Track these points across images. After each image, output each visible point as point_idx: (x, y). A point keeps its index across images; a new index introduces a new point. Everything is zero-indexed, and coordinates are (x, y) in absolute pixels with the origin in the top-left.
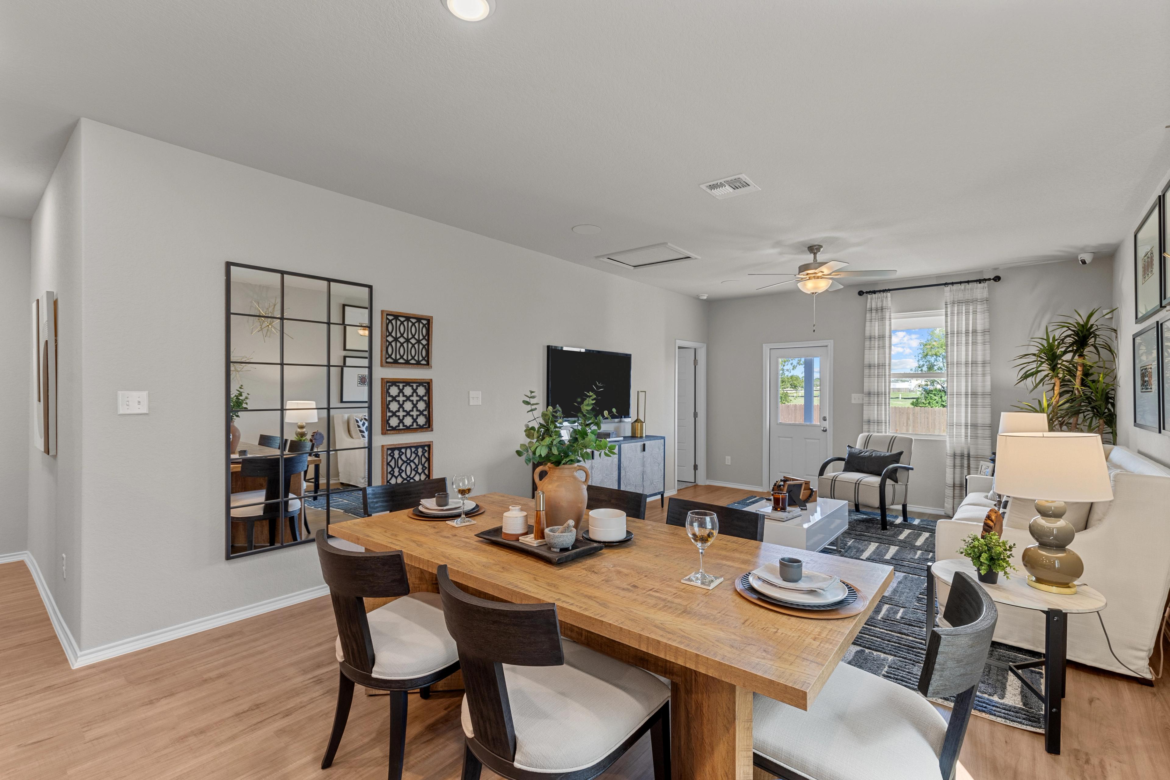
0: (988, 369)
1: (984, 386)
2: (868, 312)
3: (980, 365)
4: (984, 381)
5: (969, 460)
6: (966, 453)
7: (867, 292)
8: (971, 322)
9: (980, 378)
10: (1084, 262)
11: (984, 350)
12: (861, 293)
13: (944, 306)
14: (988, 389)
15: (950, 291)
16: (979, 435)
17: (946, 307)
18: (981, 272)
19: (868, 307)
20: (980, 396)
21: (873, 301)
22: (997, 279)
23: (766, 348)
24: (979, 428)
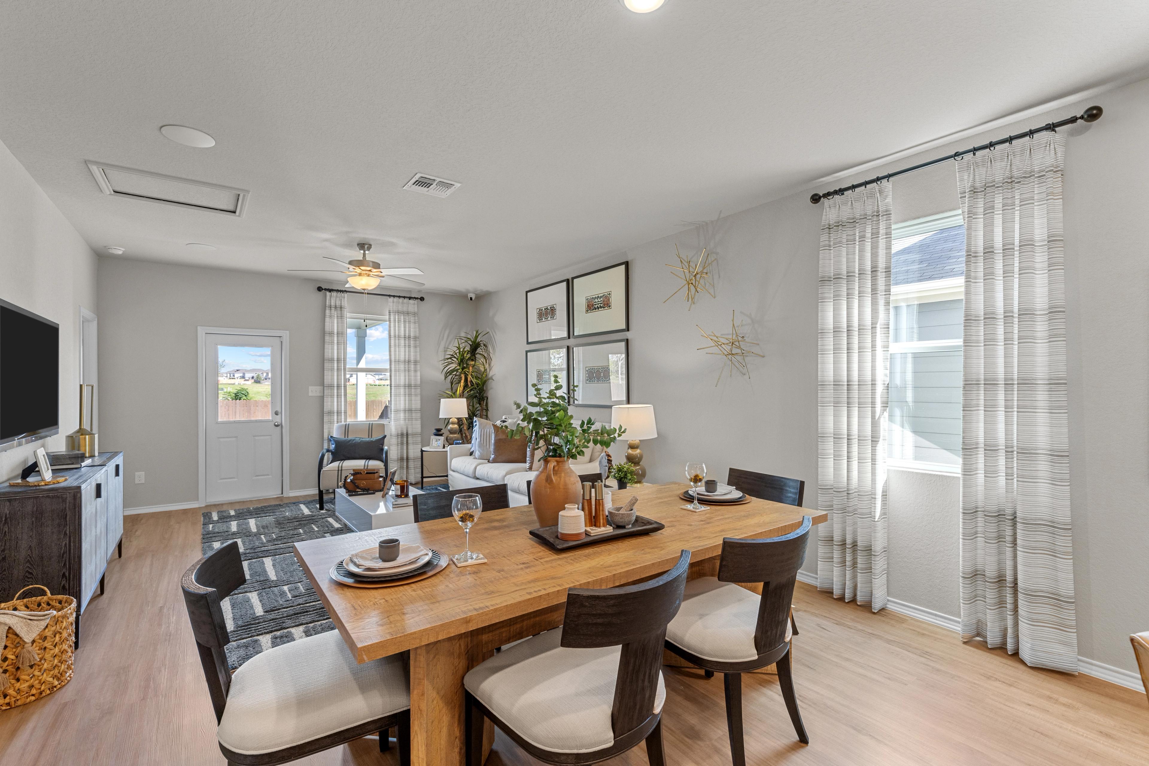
0: (418, 367)
1: (416, 380)
2: (327, 308)
3: (412, 363)
4: (416, 376)
5: (407, 438)
6: (405, 432)
7: (326, 289)
8: (407, 329)
9: (412, 373)
10: (471, 299)
11: (416, 352)
12: (320, 289)
13: (388, 313)
14: (419, 382)
15: (393, 302)
16: (413, 417)
17: (390, 315)
18: (410, 291)
19: (327, 303)
20: (413, 387)
21: (332, 299)
22: (422, 299)
23: (201, 331)
24: (413, 412)
